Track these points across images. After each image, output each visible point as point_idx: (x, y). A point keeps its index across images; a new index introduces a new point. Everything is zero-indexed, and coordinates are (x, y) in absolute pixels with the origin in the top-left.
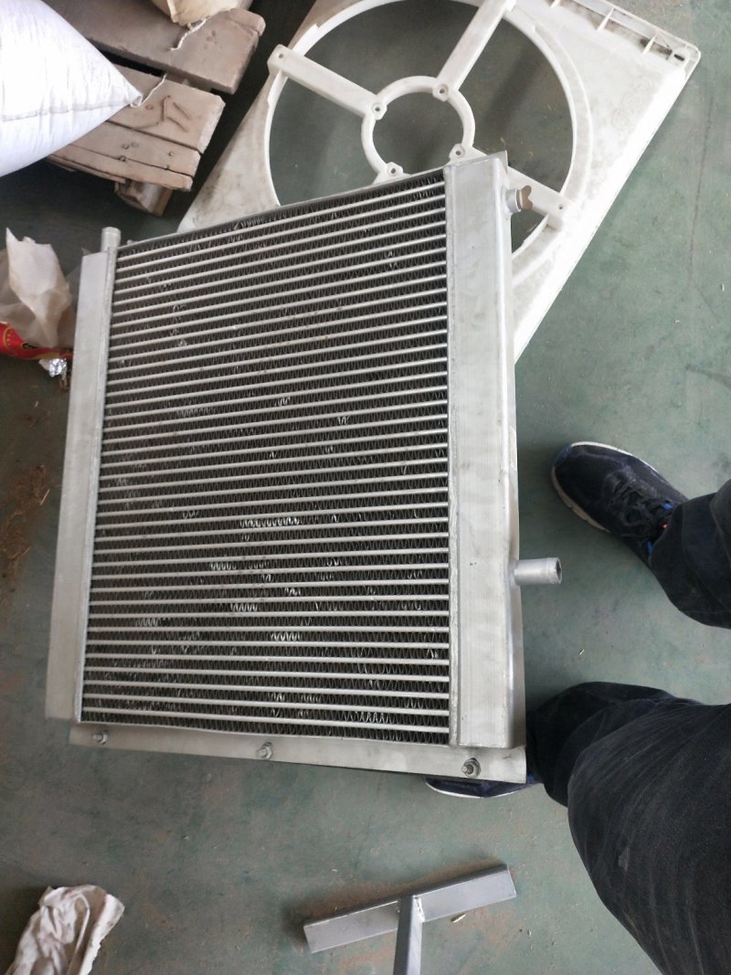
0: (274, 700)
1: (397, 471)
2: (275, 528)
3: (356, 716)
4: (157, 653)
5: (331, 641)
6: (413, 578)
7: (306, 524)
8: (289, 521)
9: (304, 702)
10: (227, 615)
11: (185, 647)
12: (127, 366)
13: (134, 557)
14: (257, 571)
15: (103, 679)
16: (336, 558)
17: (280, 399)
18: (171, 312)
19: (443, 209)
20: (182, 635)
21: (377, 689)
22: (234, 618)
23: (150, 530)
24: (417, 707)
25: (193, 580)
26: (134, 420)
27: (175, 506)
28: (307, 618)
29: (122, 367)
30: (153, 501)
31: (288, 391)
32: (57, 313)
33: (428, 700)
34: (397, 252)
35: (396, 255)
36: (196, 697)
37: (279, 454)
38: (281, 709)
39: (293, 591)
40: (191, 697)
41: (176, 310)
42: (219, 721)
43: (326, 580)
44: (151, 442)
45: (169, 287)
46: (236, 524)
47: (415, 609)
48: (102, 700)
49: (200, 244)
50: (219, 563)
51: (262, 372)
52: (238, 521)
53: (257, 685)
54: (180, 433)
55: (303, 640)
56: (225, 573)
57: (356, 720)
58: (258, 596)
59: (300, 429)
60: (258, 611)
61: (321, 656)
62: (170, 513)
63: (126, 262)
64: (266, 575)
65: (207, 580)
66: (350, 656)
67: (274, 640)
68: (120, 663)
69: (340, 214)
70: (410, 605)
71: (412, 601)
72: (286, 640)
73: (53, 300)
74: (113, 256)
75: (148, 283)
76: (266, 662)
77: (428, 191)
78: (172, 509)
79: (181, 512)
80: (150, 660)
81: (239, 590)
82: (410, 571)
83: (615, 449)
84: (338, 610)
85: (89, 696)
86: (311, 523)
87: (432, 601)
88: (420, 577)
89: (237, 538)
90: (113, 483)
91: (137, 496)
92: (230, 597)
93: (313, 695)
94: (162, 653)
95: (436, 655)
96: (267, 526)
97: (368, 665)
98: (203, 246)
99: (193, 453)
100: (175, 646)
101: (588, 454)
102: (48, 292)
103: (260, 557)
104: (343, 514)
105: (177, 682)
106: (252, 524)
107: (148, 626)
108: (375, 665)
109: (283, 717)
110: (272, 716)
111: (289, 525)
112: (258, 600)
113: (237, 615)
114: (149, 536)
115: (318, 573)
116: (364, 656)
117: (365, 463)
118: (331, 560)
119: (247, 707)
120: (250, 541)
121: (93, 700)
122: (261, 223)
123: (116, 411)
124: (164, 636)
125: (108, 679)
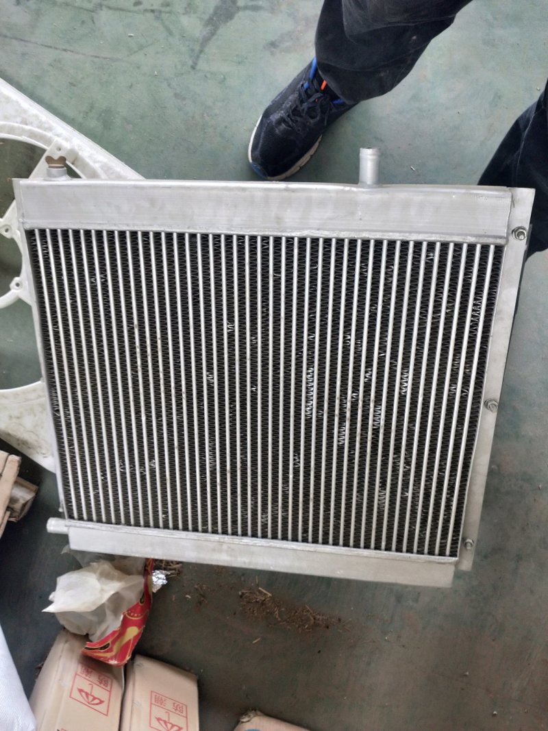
0: (455, 394)
1: (277, 282)
2: (315, 389)
3: (474, 325)
4: (408, 492)
5: (411, 344)
6: (367, 271)
7: (313, 362)
8: (310, 377)
9: (458, 369)
10: (382, 431)
11: (405, 468)
12: (167, 512)
13: (327, 509)
14: (349, 405)
15: (425, 538)
16: (344, 337)
17: (208, 381)
18: (125, 473)
19: (59, 231)
20: (395, 470)
21: (454, 306)
22: (385, 426)
23: (306, 494)
24: (471, 272)
25: (351, 460)
26: (214, 507)
27: (288, 473)
28: (391, 363)
29: (168, 516)
30: (283, 492)
31: (202, 373)
32: (116, 573)
33: (466, 263)
34: (92, 274)
35: (95, 275)
36: (446, 459)
37: (254, 383)
38: (462, 387)
39: (367, 375)
40: (446, 464)
41: (124, 469)
42: (467, 441)
43: (361, 346)
44: (234, 492)
45: (104, 474)
46: (308, 422)
47: (392, 271)
48: (441, 539)
49: (70, 446)
50: (339, 437)
51: (184, 396)
52: (306, 420)
53: (441, 407)
54: (228, 467)
55: (408, 367)
56: (347, 432)
57: (477, 324)
58: (369, 405)
59: (234, 364)
60: (381, 405)
61: (423, 353)
62: (294, 478)
63: (78, 512)
64: (352, 397)
65: (352, 447)
66: (425, 328)
67: (406, 392)
68: (413, 523)
69: (55, 323)
70: (389, 275)
71: (386, 273)
72: (407, 382)
73: (105, 576)
74: (72, 522)
75: (98, 493)
76: (424, 399)
77: (42, 245)
78: (291, 476)
79: (294, 469)
80: (413, 498)
81: (362, 421)
82: (361, 274)
83: (256, 128)
84: (387, 336)
85: (437, 551)
86: (313, 357)
87: (387, 256)
88: (367, 265)
89: (320, 421)
90: (265, 526)
91: (277, 506)
92: (367, 428)
93: (454, 360)
94: (408, 488)
95: (432, 254)
96: (312, 396)
97: (434, 313)
98: (71, 444)
99: (246, 457)
100: (404, 476)
101: (259, 149)
102: (99, 580)
103: (337, 402)
104: (309, 330)
105: (432, 475)
106: (309, 408)
107: (385, 499)
108: (434, 307)
109: (469, 386)
110: (467, 395)
111: (313, 377)
112: (372, 405)
113: (382, 423)
114: (312, 496)
115: (355, 353)
116: (426, 316)
117: (268, 310)
118: (346, 341)
119: (458, 417)
120: (323, 410)
121: (440, 547)
122: (56, 393)
123: (205, 522)
124: (394, 486)
125: (425, 533)
